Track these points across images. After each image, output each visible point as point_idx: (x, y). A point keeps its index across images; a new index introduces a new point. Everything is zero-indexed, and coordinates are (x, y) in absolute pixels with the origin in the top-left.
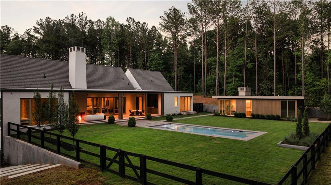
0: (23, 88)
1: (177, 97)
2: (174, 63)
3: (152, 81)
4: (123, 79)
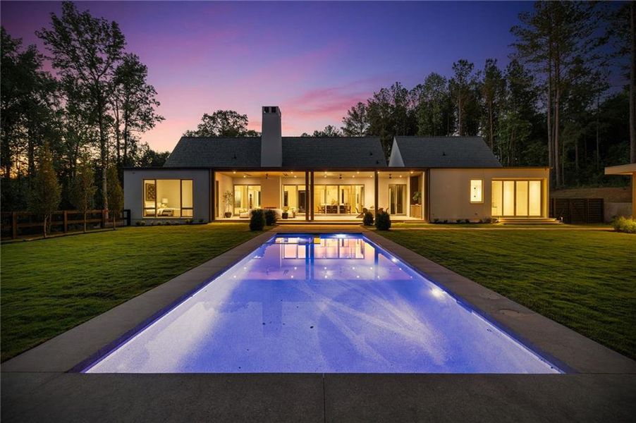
1: (482, 180)
3: (444, 155)
4: (371, 154)
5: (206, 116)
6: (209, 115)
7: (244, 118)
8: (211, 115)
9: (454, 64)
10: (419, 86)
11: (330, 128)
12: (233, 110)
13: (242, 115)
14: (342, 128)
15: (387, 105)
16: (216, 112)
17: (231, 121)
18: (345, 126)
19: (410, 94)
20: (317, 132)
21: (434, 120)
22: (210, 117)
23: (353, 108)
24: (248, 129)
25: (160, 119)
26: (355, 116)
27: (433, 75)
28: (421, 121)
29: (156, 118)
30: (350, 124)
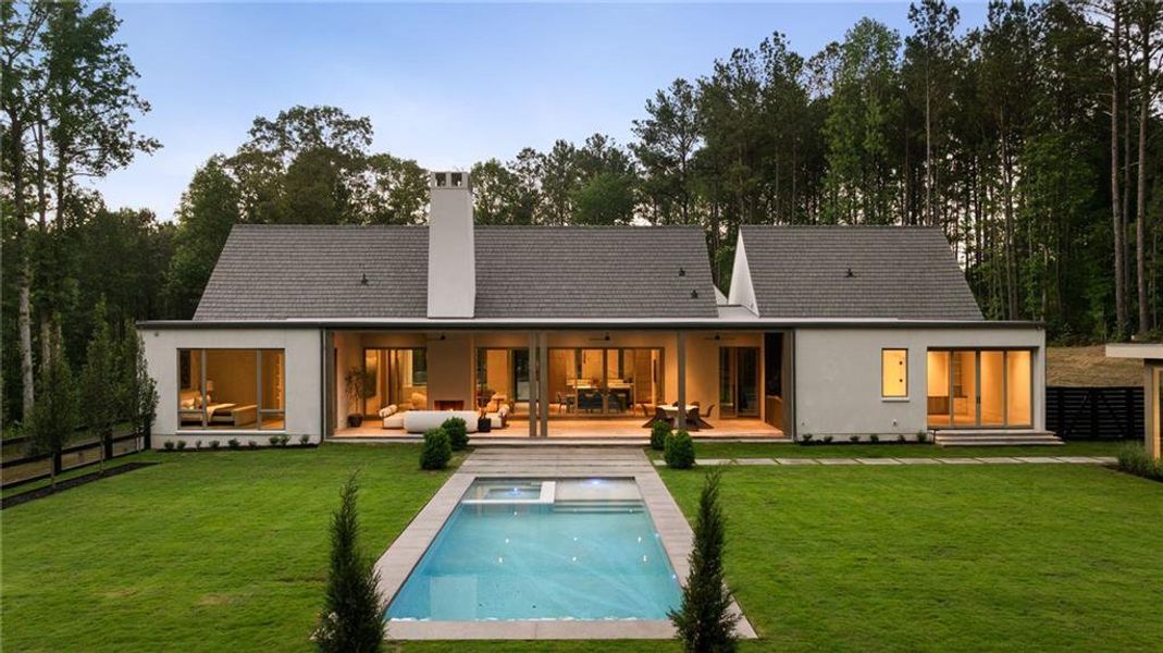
0: (279, 318)
1: (907, 350)
2: (1137, 166)
3: (850, 274)
4: (682, 273)
5: (259, 122)
6: (267, 119)
7: (363, 125)
8: (273, 119)
9: (912, 7)
10: (832, 49)
11: (599, 141)
12: (332, 106)
13: (355, 117)
14: (632, 146)
15: (751, 87)
16: (287, 112)
17: (327, 133)
18: (639, 141)
19: (810, 66)
20: (563, 144)
21: (867, 145)
22: (271, 127)
23: (661, 97)
24: (371, 154)
25: (150, 145)
26: (665, 114)
27: (866, 24)
28: (836, 144)
29: (140, 143)
30: (651, 137)
